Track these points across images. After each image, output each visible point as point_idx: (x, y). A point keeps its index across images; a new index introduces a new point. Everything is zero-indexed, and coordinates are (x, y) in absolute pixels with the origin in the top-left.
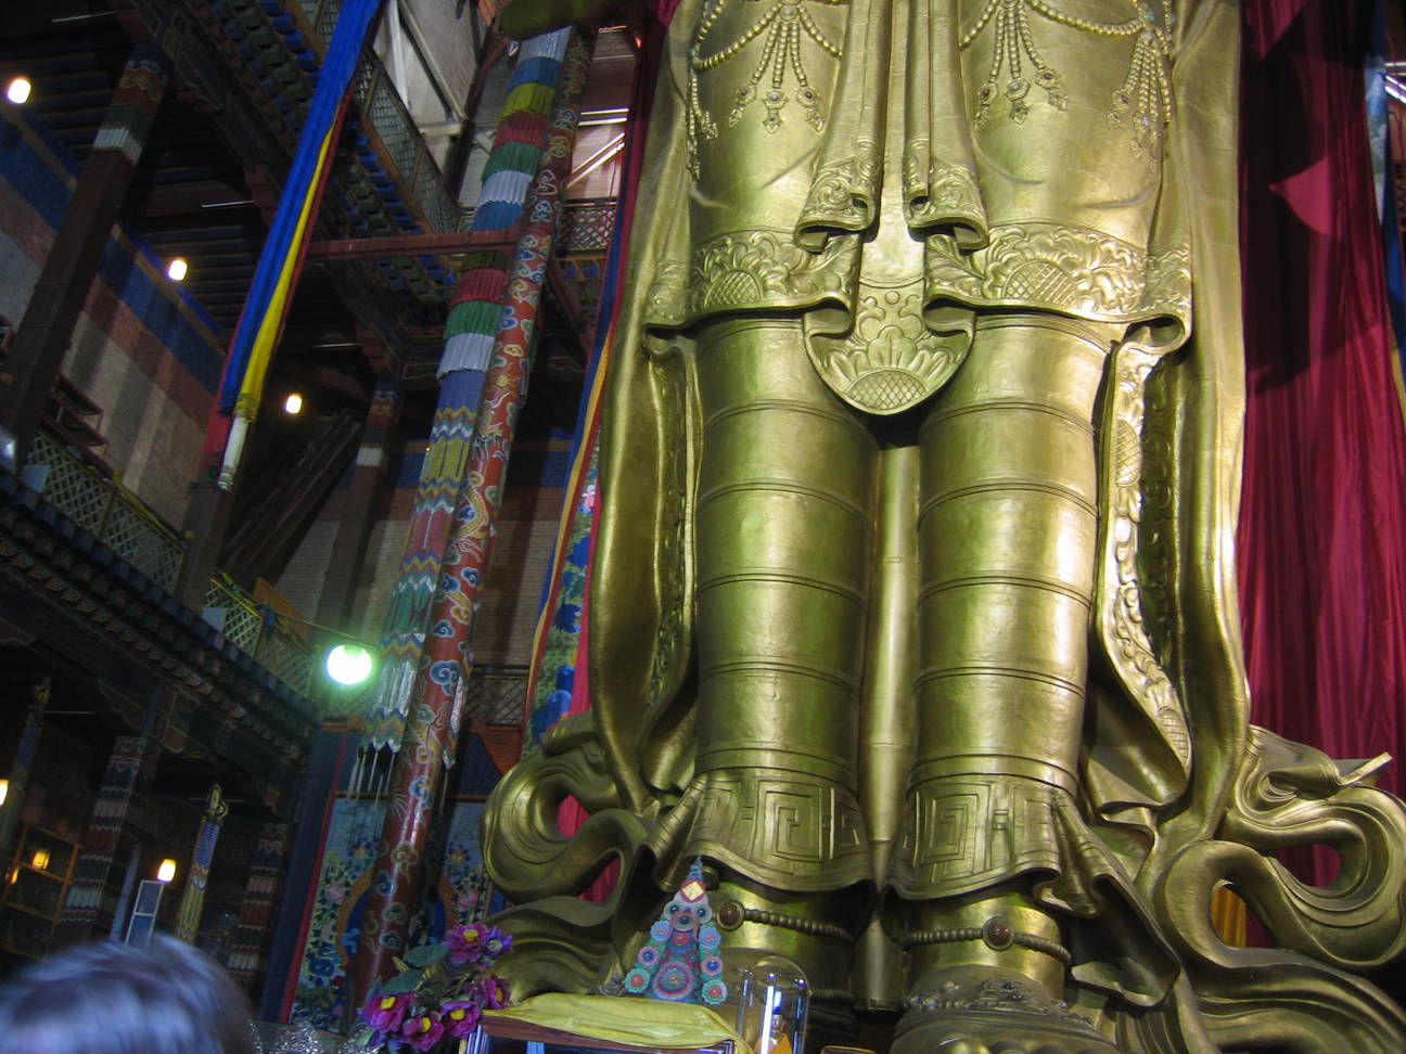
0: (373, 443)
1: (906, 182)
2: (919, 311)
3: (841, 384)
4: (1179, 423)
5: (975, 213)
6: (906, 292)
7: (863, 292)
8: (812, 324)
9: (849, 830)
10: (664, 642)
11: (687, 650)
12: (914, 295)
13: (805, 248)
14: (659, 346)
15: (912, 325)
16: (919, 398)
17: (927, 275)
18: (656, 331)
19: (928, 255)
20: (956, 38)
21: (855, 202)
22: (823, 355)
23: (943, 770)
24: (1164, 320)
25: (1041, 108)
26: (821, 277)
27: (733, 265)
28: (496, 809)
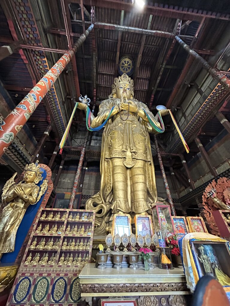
0: (61, 166)
3: (125, 165)
5: (136, 151)
6: (130, 157)
7: (127, 157)
8: (123, 159)
13: (122, 153)
14: (107, 160)
15: (131, 160)
16: (132, 166)
17: (132, 156)
18: (106, 158)
19: (132, 154)
20: (133, 137)
21: (126, 149)
22: (124, 162)
23: (138, 200)
24: (149, 161)
25: (141, 143)
26: (124, 155)
27: (116, 153)
28: (87, 204)
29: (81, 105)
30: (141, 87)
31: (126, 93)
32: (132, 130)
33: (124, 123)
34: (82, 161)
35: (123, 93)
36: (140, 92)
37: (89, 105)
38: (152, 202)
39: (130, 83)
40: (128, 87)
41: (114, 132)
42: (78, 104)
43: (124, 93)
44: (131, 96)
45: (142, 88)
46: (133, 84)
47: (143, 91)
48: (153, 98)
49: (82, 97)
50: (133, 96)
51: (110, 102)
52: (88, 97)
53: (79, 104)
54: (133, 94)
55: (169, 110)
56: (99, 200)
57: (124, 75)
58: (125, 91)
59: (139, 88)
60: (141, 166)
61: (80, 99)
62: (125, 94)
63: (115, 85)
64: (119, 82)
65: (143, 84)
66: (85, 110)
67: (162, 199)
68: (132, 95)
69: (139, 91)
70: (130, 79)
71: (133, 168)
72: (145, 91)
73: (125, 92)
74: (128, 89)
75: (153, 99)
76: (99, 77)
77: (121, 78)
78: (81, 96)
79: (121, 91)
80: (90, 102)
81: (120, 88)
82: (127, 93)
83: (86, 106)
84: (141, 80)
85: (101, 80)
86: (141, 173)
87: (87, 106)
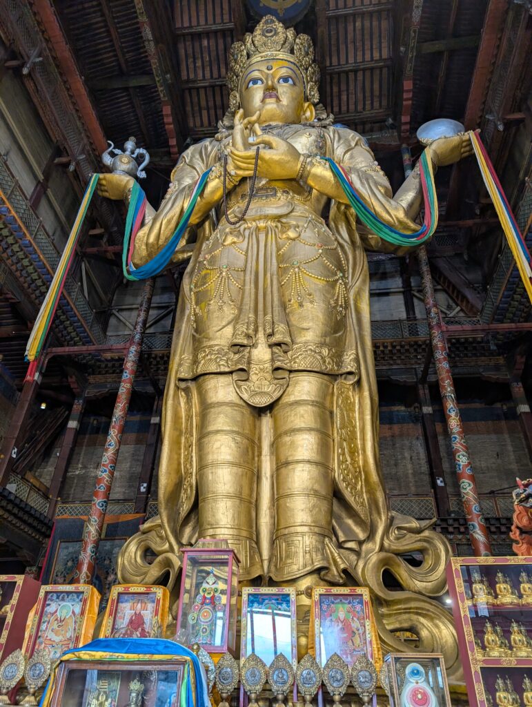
0: (74, 420)
1: (265, 330)
2: (271, 372)
3: (245, 396)
4: (357, 407)
5: (288, 340)
6: (266, 365)
7: (252, 366)
8: (235, 376)
9: (254, 555)
10: (186, 490)
11: (194, 492)
12: (268, 366)
13: (232, 352)
14: (183, 385)
15: (268, 376)
16: (272, 401)
17: (273, 360)
18: (181, 380)
19: (273, 353)
20: (279, 282)
21: (248, 336)
22: (239, 387)
23: (286, 531)
24: (350, 373)
25: (307, 305)
26: (238, 361)
27: (209, 357)
28: (123, 556)
29: (110, 182)
30: (359, 54)
31: (273, 100)
32: (278, 256)
33: (247, 233)
34: (124, 396)
35: (263, 101)
36: (360, 74)
37: (143, 175)
38: (362, 536)
39: (292, 52)
40: (284, 72)
41: (206, 275)
42: (99, 179)
43: (268, 100)
44: (306, 104)
45: (364, 55)
46: (307, 54)
47: (372, 69)
48: (408, 91)
49: (117, 151)
50: (315, 105)
51: (209, 149)
52: (138, 145)
53: (105, 179)
54: (317, 95)
55: (472, 135)
56: (161, 538)
57: (266, 22)
58: (270, 91)
59: (351, 60)
60: (305, 397)
61: (107, 160)
62: (271, 105)
63: (235, 74)
64: (249, 56)
65: (367, 37)
66: (127, 198)
67: (415, 524)
68: (307, 99)
69: (355, 71)
70: (290, 33)
71: (276, 408)
72: (381, 68)
73: (271, 97)
74: (286, 80)
75: (410, 95)
76: (182, 52)
77: (253, 42)
78: (110, 145)
79: (258, 93)
80: (150, 162)
81: (251, 84)
82: (278, 99)
83: (128, 181)
84: (358, 24)
85: (191, 60)
86: (303, 425)
87: (132, 183)
